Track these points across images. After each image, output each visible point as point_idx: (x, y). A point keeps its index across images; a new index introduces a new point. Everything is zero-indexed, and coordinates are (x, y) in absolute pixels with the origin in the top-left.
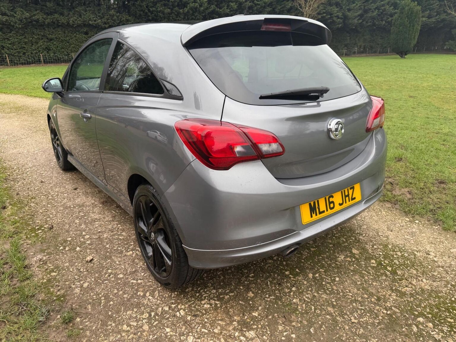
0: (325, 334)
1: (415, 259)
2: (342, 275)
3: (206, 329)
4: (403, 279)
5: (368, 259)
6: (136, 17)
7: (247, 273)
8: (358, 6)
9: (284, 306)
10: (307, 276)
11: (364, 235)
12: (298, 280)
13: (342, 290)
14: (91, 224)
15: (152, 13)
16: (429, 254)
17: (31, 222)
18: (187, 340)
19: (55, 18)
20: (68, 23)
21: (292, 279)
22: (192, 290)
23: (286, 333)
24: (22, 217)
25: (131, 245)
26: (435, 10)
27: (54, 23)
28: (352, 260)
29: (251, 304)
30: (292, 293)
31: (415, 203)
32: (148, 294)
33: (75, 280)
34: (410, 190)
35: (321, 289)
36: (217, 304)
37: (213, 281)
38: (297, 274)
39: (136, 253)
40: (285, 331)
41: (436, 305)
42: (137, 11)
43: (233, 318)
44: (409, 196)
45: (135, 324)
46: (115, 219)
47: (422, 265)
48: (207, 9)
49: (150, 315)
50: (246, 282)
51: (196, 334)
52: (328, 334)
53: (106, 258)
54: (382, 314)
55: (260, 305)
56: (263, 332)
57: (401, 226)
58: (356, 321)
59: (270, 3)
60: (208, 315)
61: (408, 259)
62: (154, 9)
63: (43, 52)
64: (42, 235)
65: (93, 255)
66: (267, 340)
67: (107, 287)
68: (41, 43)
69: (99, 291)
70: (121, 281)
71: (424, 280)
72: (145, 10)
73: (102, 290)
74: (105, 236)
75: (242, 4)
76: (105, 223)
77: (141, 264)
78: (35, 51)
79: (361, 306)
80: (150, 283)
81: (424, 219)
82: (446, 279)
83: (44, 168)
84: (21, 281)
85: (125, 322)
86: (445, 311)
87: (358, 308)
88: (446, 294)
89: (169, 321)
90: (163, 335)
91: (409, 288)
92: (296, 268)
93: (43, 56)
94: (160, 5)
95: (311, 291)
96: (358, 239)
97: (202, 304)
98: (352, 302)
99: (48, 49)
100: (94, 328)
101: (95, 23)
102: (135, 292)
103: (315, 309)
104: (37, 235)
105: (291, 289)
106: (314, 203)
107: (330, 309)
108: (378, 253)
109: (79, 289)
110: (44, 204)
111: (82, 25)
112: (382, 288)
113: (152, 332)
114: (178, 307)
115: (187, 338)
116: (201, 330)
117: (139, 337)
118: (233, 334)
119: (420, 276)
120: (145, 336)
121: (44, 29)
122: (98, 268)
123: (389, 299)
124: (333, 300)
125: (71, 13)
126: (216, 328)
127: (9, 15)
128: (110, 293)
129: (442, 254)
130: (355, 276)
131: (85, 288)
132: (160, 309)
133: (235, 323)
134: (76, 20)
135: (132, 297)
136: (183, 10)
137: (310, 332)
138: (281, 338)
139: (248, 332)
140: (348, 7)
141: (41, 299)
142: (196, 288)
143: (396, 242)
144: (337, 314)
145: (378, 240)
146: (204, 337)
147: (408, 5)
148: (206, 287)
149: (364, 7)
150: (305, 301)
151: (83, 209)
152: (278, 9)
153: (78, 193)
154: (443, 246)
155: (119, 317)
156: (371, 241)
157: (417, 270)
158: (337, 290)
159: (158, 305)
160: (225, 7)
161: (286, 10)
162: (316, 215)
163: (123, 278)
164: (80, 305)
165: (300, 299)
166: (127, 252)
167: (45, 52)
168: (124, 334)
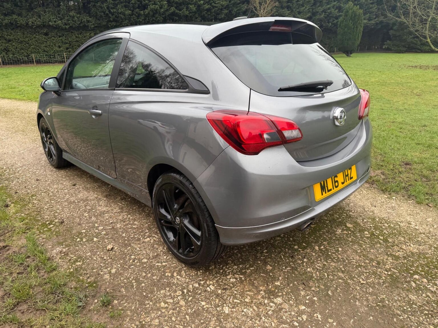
0: (341, 294)
1: (400, 228)
2: (343, 246)
3: (237, 300)
4: (395, 246)
5: (362, 231)
6: (96, 18)
7: (261, 249)
8: (307, 9)
9: (301, 275)
10: (314, 249)
11: (353, 211)
12: (307, 252)
13: (346, 258)
14: (100, 215)
15: (113, 15)
16: (411, 224)
17: (40, 218)
18: (223, 310)
19: (13, 18)
20: (27, 24)
21: (302, 252)
22: (215, 267)
23: (309, 297)
24: (28, 214)
25: (147, 232)
26: (374, 13)
27: (12, 24)
28: (348, 232)
29: (271, 275)
30: (305, 264)
31: (389, 182)
32: (175, 274)
33: (102, 267)
34: (382, 172)
35: (329, 259)
36: (241, 278)
37: (232, 258)
38: (304, 248)
39: (154, 239)
40: (308, 295)
41: (426, 264)
42: (98, 13)
43: (259, 288)
44: (383, 177)
45: (172, 301)
46: (123, 210)
47: (408, 233)
48: (167, 10)
49: (183, 292)
50: (262, 258)
51: (230, 305)
52: (344, 294)
53: (126, 246)
54: (384, 275)
55: (280, 276)
56: (288, 297)
57: (381, 202)
58: (365, 282)
59: (227, 6)
60: (236, 288)
61: (394, 229)
62: (115, 10)
64: (55, 229)
65: (112, 244)
66: (294, 304)
67: (134, 271)
69: (128, 276)
70: (147, 265)
71: (412, 245)
72: (105, 11)
73: (131, 274)
74: (118, 226)
75: (201, 6)
76: (114, 215)
77: (161, 249)
79: (366, 270)
80: (175, 265)
81: (400, 196)
82: (429, 243)
83: (35, 167)
84: (49, 272)
85: (161, 300)
86: (434, 269)
87: (364, 272)
88: (431, 255)
89: (202, 296)
90: (200, 308)
91: (401, 252)
92: (303, 242)
94: (121, 6)
95: (321, 260)
96: (349, 215)
97: (228, 279)
98: (357, 267)
99: (7, 50)
100: (133, 308)
101: (55, 24)
102: (163, 273)
103: (328, 275)
104: (50, 229)
105: (303, 261)
106: (324, 182)
107: (340, 274)
108: (369, 226)
109: (108, 275)
110: (47, 200)
111: (42, 26)
112: (380, 254)
113: (190, 306)
114: (206, 283)
115: (222, 308)
116: (233, 301)
117: (179, 312)
118: (263, 302)
119: (407, 242)
120: (183, 311)
121: (2, 30)
122: (120, 255)
123: (387, 262)
124: (341, 267)
125: (30, 14)
126: (247, 298)
128: (139, 277)
129: (421, 223)
130: (354, 246)
131: (114, 274)
132: (191, 286)
133: (261, 292)
134: (35, 21)
135: (161, 278)
136: (144, 12)
137: (329, 294)
138: (305, 302)
139: (276, 298)
140: (298, 10)
141: (72, 287)
142: (218, 266)
143: (382, 215)
144: (347, 278)
145: (366, 215)
146: (238, 306)
147: (352, 9)
148: (227, 264)
149: (312, 10)
150: (317, 269)
151: (88, 203)
152: (234, 12)
153: (78, 188)
154: (420, 216)
155: (154, 297)
156: (361, 216)
157: (404, 237)
158: (342, 258)
159: (187, 283)
160: (185, 9)
161: (242, 12)
162: (326, 193)
163: (147, 262)
164: (114, 289)
165: (313, 268)
166: (145, 239)
168: (163, 311)
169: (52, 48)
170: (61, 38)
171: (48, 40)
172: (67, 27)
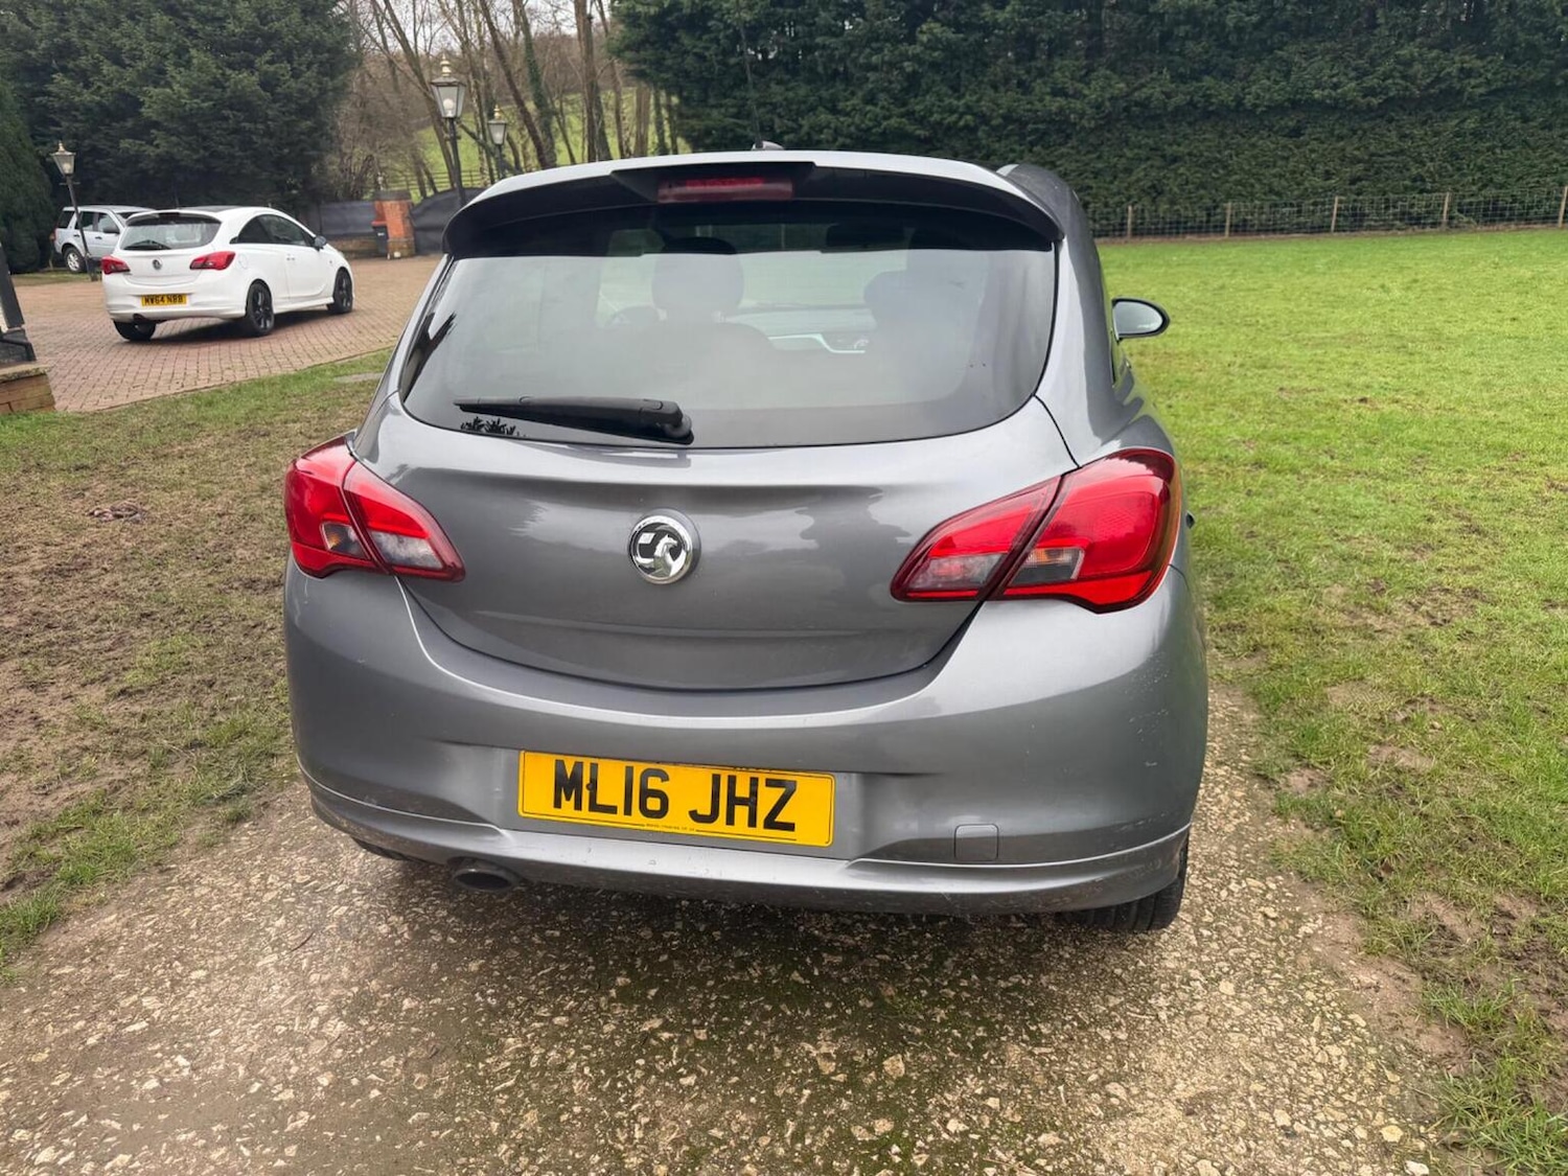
2: (721, 1083)
3: (310, 963)
5: (888, 1109)
7: (557, 923)
9: (475, 1034)
10: (645, 1020)
11: (1043, 1051)
12: (608, 1011)
19: (1200, 88)
20: (1239, 102)
22: (425, 887)
27: (1195, 106)
29: (440, 982)
30: (538, 1025)
35: (606, 1068)
40: (381, 1074)
45: (272, 881)
49: (308, 883)
55: (446, 997)
56: (356, 1041)
60: (356, 944)
63: (1140, 199)
66: (334, 1059)
68: (1139, 173)
78: (1117, 199)
92: (664, 985)
93: (1134, 212)
95: (580, 1052)
97: (385, 920)
99: (1156, 191)
101: (1334, 94)
103: (506, 1090)
105: (554, 1016)
106: (579, 766)
107: (530, 1118)
111: (1286, 104)
121: (1162, 127)
124: (578, 1110)
125: (1259, 68)
127: (1071, 92)
133: (356, 989)
134: (1269, 90)
139: (341, 1020)
144: (520, 1137)
148: (448, 898)
155: (280, 857)
162: (578, 806)
165: (525, 1047)
167: (1146, 201)
168: (238, 885)
169: (1300, 178)
170: (1342, 143)
171: (1296, 151)
172: (1375, 101)
